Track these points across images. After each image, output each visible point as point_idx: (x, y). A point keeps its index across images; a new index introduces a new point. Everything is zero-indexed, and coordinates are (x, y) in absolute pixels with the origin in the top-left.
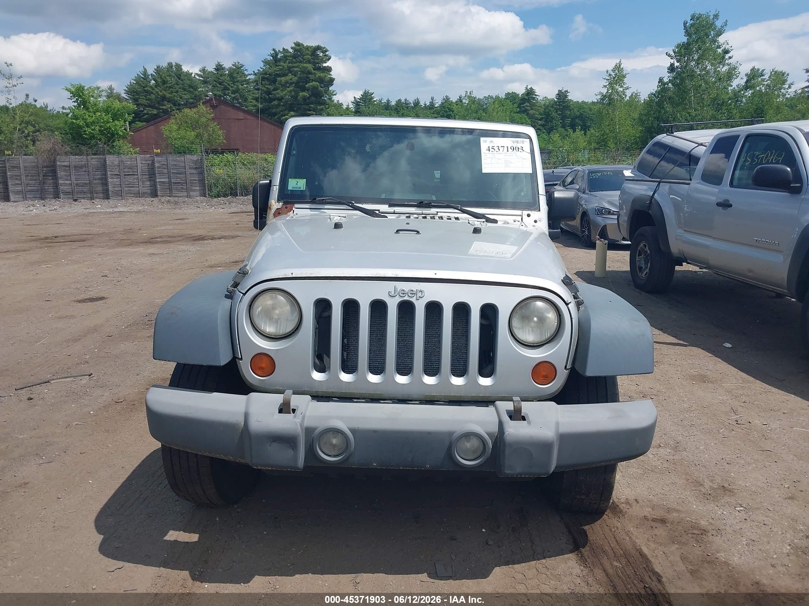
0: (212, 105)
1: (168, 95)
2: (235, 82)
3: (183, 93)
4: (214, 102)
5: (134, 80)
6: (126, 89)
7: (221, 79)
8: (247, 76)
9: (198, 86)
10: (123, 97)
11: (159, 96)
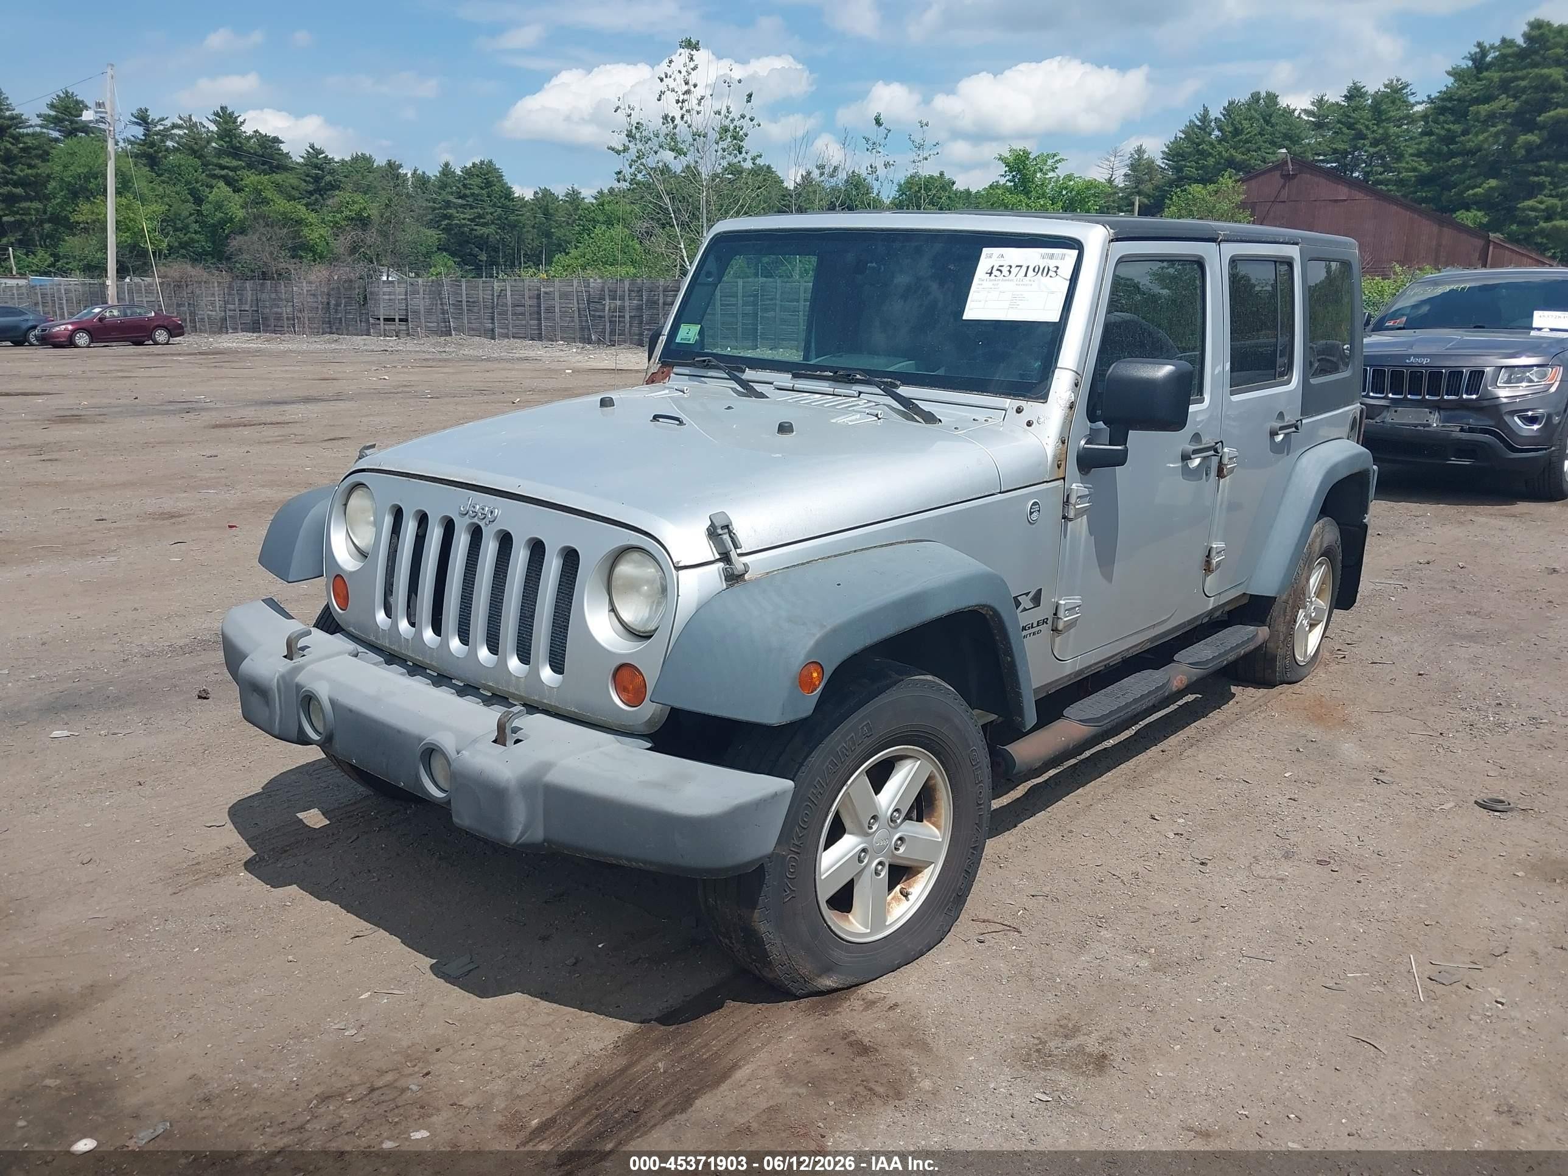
0: (1284, 173)
1: (1239, 157)
2: (1383, 121)
3: (1270, 151)
4: (1291, 167)
5: (1183, 132)
6: (1166, 150)
7: (1353, 118)
8: (1413, 105)
9: (1303, 135)
10: (1158, 166)
11: (1223, 161)
